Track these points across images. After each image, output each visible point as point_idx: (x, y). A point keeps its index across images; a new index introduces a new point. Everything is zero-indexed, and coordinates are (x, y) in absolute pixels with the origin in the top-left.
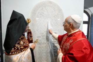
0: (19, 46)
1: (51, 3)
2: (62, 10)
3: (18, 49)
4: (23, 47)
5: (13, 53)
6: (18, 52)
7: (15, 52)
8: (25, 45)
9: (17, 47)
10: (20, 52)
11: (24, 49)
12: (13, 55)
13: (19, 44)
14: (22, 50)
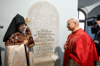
0: (13, 40)
1: (47, 4)
2: (57, 10)
3: (12, 42)
4: (16, 41)
5: (8, 44)
6: (12, 44)
7: (9, 44)
8: (20, 40)
9: (11, 40)
10: (13, 44)
11: (17, 43)
12: (8, 45)
13: (13, 38)
14: (16, 44)
